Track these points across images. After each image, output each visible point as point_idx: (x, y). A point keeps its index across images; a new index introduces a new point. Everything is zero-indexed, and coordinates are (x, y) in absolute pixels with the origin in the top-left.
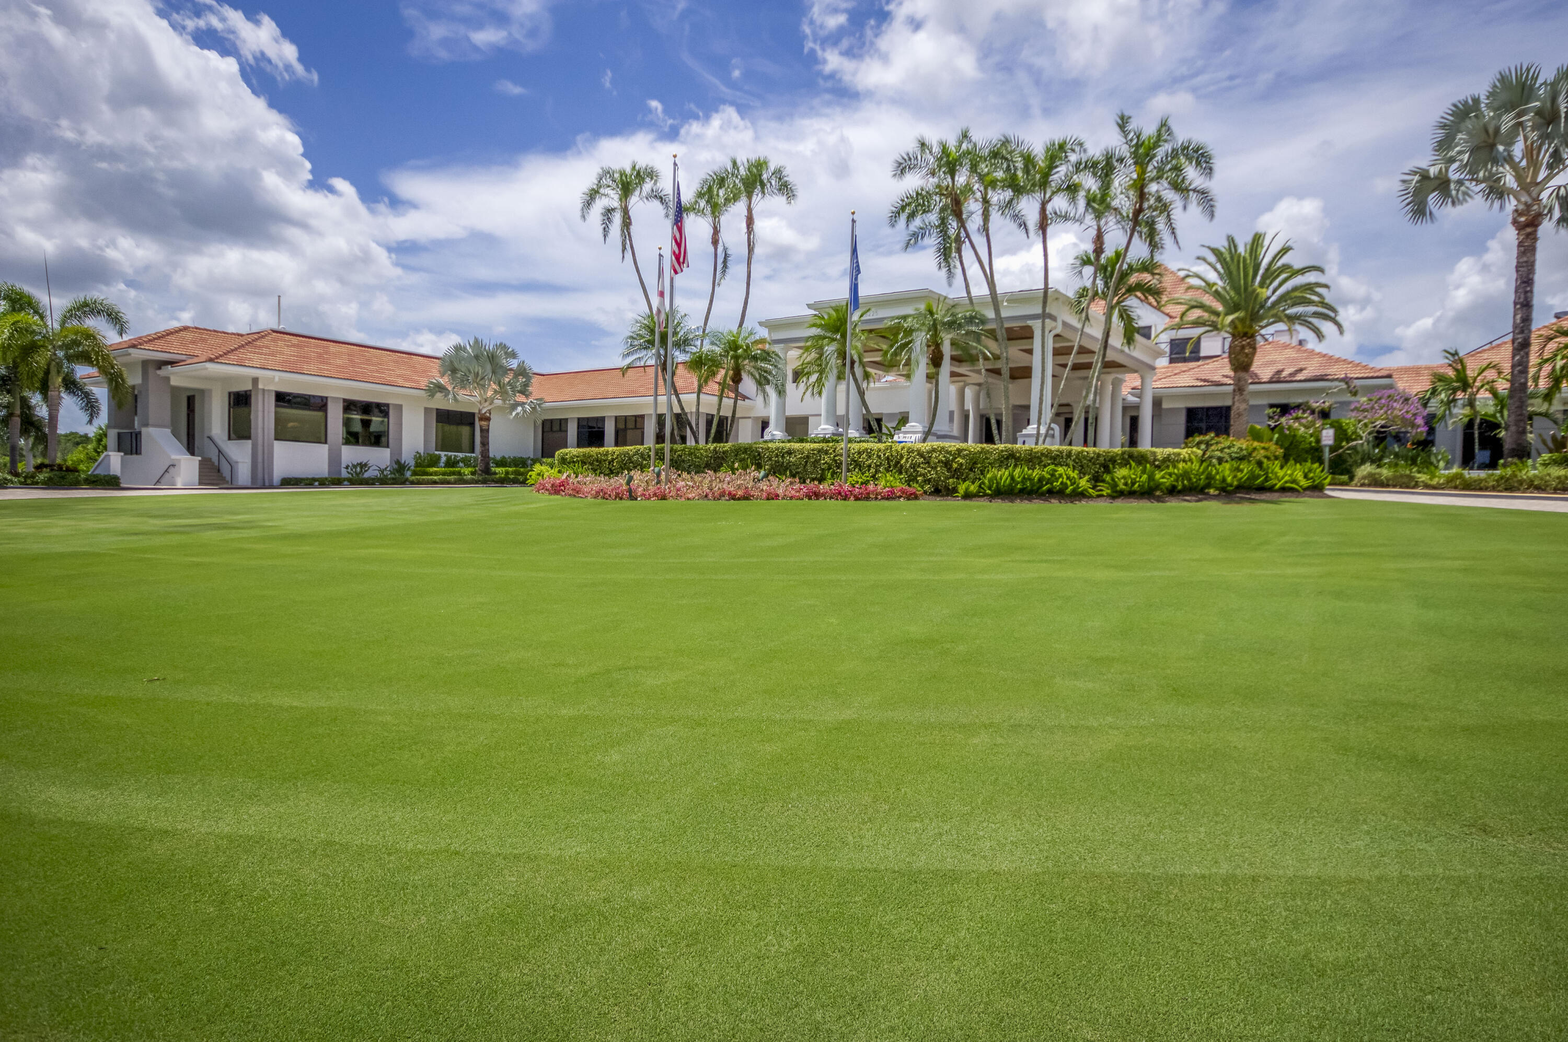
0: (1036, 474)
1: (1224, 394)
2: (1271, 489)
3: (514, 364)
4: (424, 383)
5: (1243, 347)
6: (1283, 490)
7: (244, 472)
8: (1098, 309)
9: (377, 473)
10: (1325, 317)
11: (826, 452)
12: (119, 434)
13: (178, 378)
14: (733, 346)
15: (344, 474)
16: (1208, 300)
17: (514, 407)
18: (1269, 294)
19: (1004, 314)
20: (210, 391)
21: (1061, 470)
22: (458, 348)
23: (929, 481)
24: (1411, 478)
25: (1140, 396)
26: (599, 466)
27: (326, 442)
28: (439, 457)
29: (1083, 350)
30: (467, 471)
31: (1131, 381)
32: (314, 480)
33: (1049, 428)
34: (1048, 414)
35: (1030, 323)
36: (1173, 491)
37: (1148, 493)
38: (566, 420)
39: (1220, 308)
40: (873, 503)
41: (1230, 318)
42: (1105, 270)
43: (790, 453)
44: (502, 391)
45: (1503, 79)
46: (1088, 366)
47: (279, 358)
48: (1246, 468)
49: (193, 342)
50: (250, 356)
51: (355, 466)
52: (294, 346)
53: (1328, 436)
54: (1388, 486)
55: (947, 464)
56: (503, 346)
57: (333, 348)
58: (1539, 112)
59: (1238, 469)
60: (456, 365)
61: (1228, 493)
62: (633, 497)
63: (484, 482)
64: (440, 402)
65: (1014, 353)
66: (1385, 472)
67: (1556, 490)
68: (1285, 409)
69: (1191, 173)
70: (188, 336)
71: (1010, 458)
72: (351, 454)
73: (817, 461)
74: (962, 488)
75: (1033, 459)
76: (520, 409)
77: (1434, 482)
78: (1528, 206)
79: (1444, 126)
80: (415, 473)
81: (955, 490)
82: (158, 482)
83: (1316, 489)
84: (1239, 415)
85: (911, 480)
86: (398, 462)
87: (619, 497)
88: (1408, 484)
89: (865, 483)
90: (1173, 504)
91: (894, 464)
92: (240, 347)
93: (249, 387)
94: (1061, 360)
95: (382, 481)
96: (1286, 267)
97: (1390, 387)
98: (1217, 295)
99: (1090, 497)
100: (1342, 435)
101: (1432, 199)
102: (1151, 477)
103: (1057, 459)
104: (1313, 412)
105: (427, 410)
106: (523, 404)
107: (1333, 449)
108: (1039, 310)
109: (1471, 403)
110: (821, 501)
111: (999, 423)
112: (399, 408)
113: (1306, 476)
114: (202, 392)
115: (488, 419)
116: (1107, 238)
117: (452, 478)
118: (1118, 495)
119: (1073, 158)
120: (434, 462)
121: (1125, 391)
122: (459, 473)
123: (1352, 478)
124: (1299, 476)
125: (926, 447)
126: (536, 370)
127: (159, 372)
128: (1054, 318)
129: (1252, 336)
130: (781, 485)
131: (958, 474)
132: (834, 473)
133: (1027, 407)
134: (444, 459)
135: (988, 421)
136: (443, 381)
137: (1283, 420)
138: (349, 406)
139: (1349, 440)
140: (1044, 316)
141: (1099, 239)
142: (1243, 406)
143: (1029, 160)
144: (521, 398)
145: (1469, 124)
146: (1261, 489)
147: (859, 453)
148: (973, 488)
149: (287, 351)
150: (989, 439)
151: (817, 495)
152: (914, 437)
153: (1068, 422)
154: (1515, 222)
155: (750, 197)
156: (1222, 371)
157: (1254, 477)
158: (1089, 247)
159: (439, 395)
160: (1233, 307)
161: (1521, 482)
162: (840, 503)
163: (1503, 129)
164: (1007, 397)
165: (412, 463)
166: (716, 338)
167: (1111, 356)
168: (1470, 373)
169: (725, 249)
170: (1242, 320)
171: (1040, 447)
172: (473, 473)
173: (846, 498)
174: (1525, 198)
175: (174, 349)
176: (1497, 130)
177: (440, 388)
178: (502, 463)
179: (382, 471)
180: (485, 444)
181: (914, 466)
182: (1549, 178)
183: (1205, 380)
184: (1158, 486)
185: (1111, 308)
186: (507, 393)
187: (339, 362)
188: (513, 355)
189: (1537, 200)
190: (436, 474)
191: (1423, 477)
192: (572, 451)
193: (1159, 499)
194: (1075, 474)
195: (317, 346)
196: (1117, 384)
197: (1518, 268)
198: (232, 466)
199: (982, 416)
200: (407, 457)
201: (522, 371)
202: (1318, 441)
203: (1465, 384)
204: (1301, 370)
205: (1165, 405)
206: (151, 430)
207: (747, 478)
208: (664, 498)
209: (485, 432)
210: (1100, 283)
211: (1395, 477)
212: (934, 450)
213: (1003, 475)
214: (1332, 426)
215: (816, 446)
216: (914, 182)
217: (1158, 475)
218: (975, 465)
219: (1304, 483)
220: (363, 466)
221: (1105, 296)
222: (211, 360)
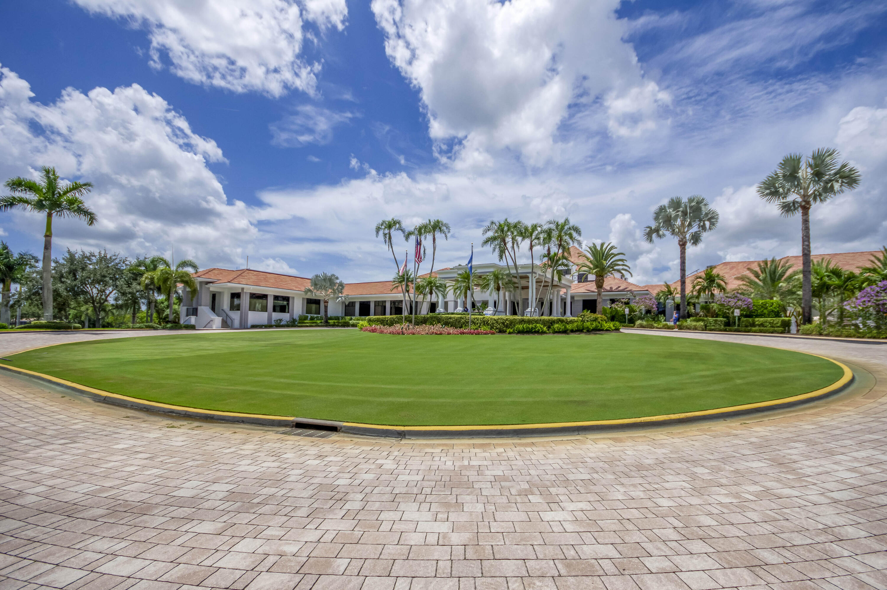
0: (530, 326)
1: (595, 295)
2: (603, 330)
3: (338, 281)
4: (303, 289)
5: (600, 280)
6: (607, 330)
7: (237, 323)
8: (550, 270)
9: (286, 323)
10: (626, 270)
11: (463, 318)
12: (187, 309)
13: (213, 288)
14: (430, 283)
15: (273, 323)
16: (589, 264)
17: (338, 298)
18: (606, 263)
19: (519, 272)
20: (223, 292)
21: (538, 325)
22: (317, 276)
23: (497, 328)
24: (652, 325)
25: (566, 295)
26: (383, 322)
27: (266, 311)
28: (308, 317)
29: (545, 282)
30: (319, 322)
31: (563, 291)
32: (263, 325)
33: (535, 309)
34: (534, 305)
35: (528, 275)
36: (572, 331)
37: (565, 332)
38: (355, 302)
39: (592, 266)
40: (481, 336)
41: (595, 271)
42: (551, 259)
43: (450, 318)
44: (334, 292)
45: (672, 200)
46: (548, 286)
47: (251, 280)
48: (594, 324)
49: (218, 274)
50: (241, 280)
51: (277, 321)
52: (255, 275)
53: (627, 311)
54: (645, 328)
55: (503, 323)
56: (333, 275)
57: (268, 275)
58: (682, 212)
59: (592, 324)
60: (317, 283)
61: (589, 331)
62: (403, 334)
63: (326, 326)
64: (309, 296)
65: (523, 283)
66: (644, 323)
67: (694, 329)
68: (613, 301)
69: (575, 234)
70: (216, 272)
71: (522, 321)
72: (276, 316)
73: (460, 321)
74: (508, 331)
75: (529, 322)
76: (340, 298)
77: (659, 326)
78: (682, 239)
79: (656, 213)
80: (300, 323)
81: (506, 331)
82: (205, 327)
83: (617, 330)
84: (599, 303)
85: (492, 328)
86: (293, 319)
87: (399, 334)
88: (651, 327)
89: (476, 329)
90: (572, 335)
91: (485, 323)
92: (238, 276)
93: (240, 291)
94: (539, 284)
95: (287, 326)
96: (612, 254)
97: (647, 294)
98: (591, 262)
99: (546, 333)
100: (632, 310)
101: (654, 236)
102: (565, 327)
103: (537, 321)
104: (622, 303)
105: (303, 299)
106: (341, 297)
107: (629, 315)
108: (531, 271)
109: (674, 300)
110: (465, 335)
111: (518, 304)
112: (293, 298)
113: (614, 326)
114: (220, 293)
115: (328, 302)
116: (551, 250)
117: (314, 324)
118: (555, 332)
119: (539, 229)
120: (306, 318)
121: (562, 293)
122: (316, 323)
123: (634, 325)
124: (612, 325)
125: (496, 317)
126: (345, 283)
127: (206, 286)
128: (536, 273)
129: (603, 276)
130: (451, 330)
131: (507, 326)
132: (465, 325)
133: (528, 299)
134: (309, 317)
135: (514, 303)
136: (312, 288)
137: (613, 305)
138: (276, 298)
139: (634, 312)
140: (532, 272)
141: (549, 250)
142: (601, 300)
143: (526, 229)
144: (340, 295)
145: (663, 214)
146: (600, 330)
147: (474, 319)
148: (511, 331)
149: (254, 277)
150: (514, 313)
151: (463, 333)
152: (491, 312)
153: (542, 304)
154: (679, 244)
155: (434, 232)
156: (593, 287)
157: (597, 326)
158: (546, 253)
159: (309, 293)
160: (596, 267)
161: (684, 326)
162: (471, 335)
163: (673, 216)
164: (521, 295)
165: (298, 319)
166: (423, 278)
167: (555, 283)
168: (672, 289)
169: (424, 247)
170: (599, 271)
171: (532, 318)
172: (321, 323)
173: (472, 334)
174: (681, 237)
175: (212, 277)
176: (671, 216)
177: (310, 290)
178: (331, 319)
179: (288, 322)
180: (326, 311)
181: (493, 324)
182: (688, 231)
183: (588, 290)
184: (568, 330)
185: (554, 271)
186: (336, 293)
187: (271, 281)
188: (337, 278)
189: (685, 237)
190: (307, 323)
191: (656, 325)
192: (372, 317)
193: (568, 334)
194: (542, 326)
195: (263, 275)
196: (558, 292)
197: (681, 258)
198: (232, 321)
199: (512, 302)
200: (296, 316)
201: (341, 285)
202: (624, 312)
203: (671, 294)
204: (619, 287)
205: (575, 299)
206: (202, 307)
207: (438, 327)
208: (414, 334)
209: (326, 307)
210: (550, 262)
211: (647, 325)
212: (499, 319)
213: (520, 327)
214: (629, 307)
215: (459, 316)
216: (490, 234)
217: (567, 326)
218: (512, 323)
219: (613, 328)
220: (281, 320)
221: (551, 267)
222: (229, 282)
